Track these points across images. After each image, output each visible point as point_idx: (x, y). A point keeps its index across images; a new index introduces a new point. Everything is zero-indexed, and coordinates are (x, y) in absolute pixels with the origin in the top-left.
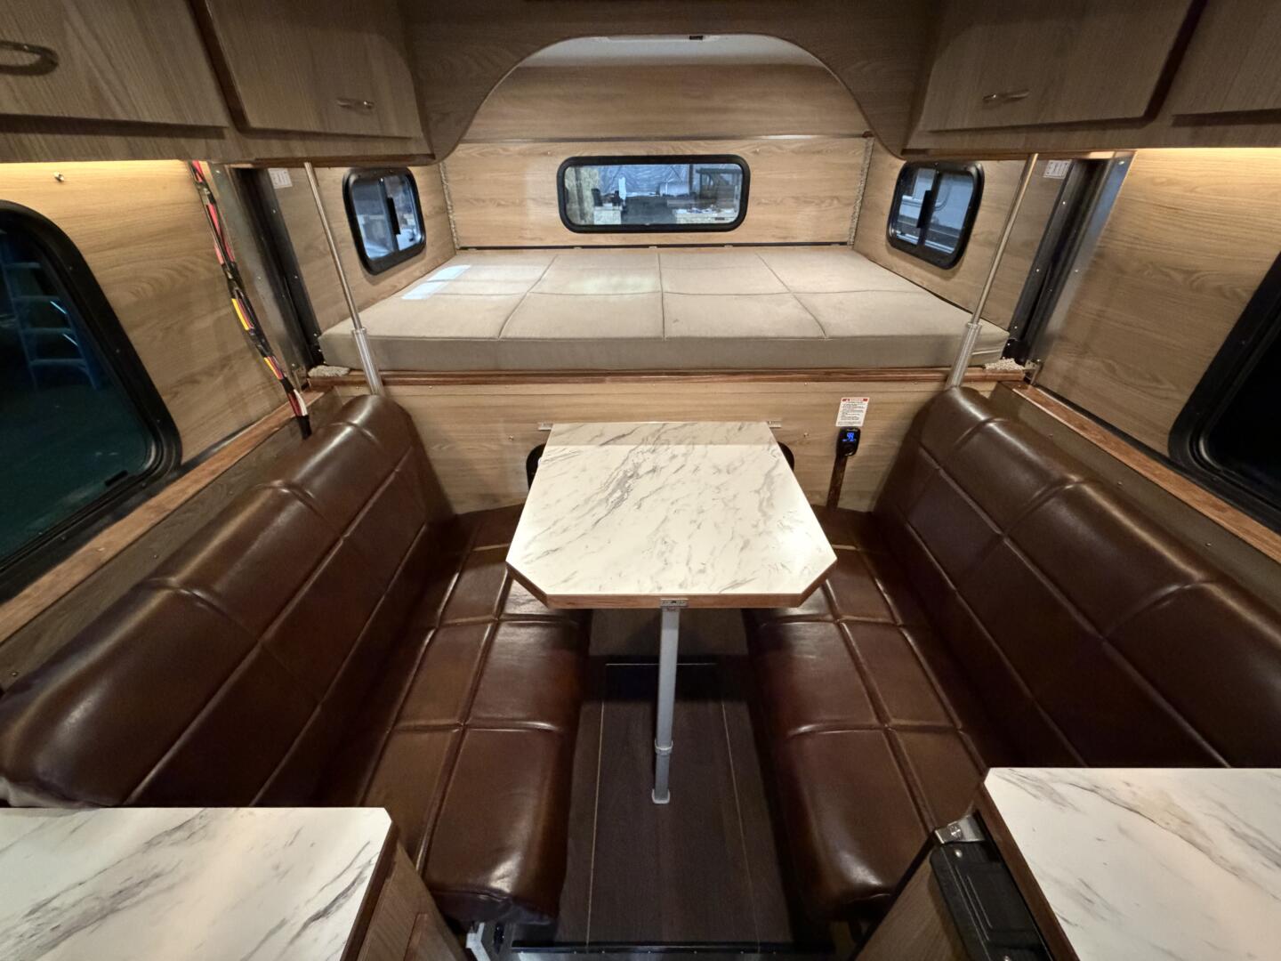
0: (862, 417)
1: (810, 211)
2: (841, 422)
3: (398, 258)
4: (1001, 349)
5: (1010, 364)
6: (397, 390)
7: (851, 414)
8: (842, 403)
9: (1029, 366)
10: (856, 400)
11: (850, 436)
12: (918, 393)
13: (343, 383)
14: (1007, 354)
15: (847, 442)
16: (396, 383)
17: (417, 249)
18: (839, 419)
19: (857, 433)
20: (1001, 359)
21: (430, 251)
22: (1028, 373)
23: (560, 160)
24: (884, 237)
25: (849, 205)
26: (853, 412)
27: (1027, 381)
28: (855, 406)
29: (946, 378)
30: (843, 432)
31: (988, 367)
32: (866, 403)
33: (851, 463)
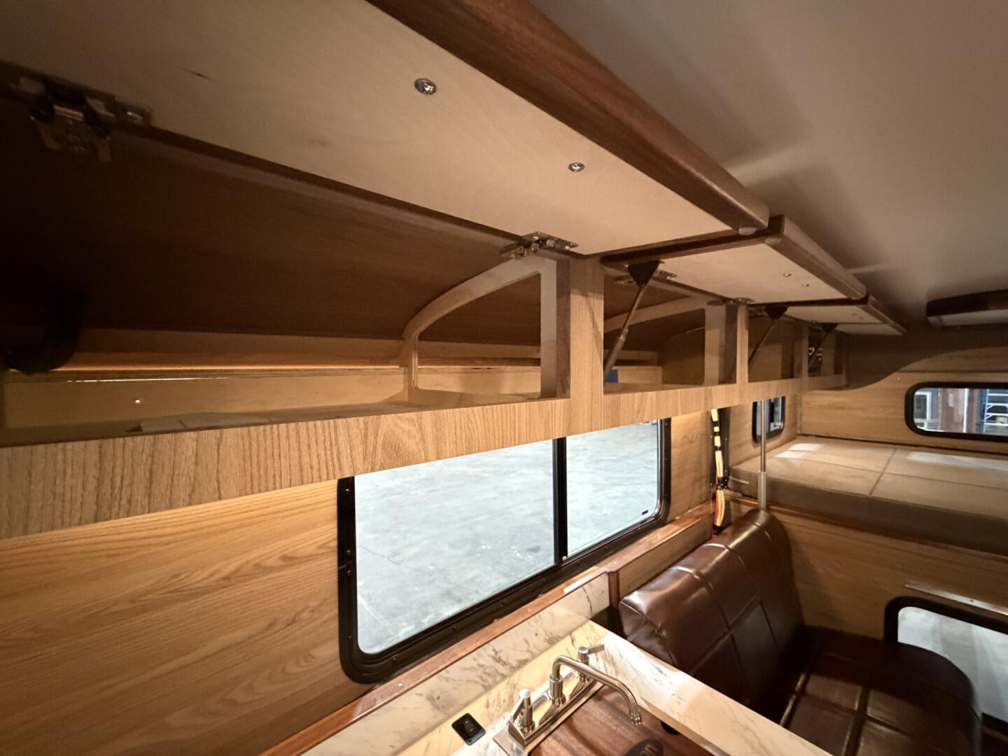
3: (772, 435)
17: (779, 432)
21: (785, 434)
23: (916, 383)
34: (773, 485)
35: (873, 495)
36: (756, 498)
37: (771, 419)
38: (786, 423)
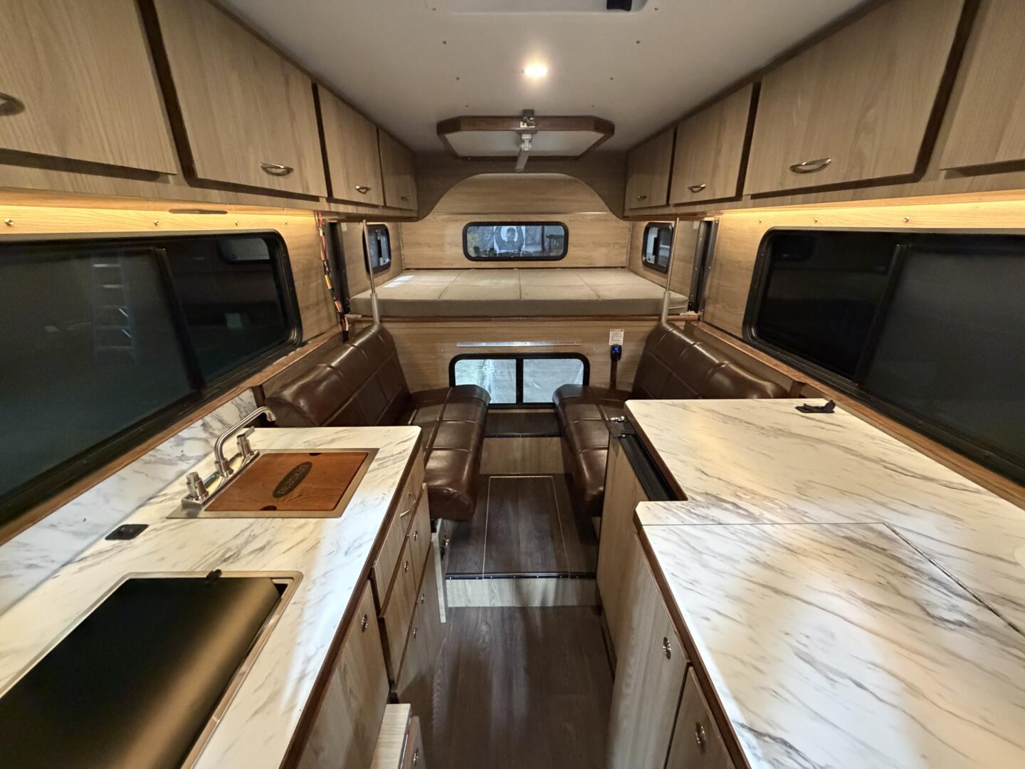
0: (622, 339)
1: (603, 250)
2: (611, 343)
3: (380, 269)
4: (686, 306)
5: (692, 313)
6: (387, 326)
7: (615, 338)
8: (611, 333)
9: (700, 313)
10: (617, 331)
11: (616, 349)
12: (647, 327)
13: (359, 321)
14: (690, 308)
15: (616, 353)
16: (386, 322)
17: (388, 266)
18: (610, 341)
19: (620, 347)
20: (688, 311)
21: (392, 268)
22: (699, 317)
23: (465, 224)
24: (641, 263)
25: (625, 247)
26: (617, 337)
27: (699, 320)
28: (617, 334)
29: (660, 320)
30: (613, 347)
31: (681, 314)
32: (623, 332)
33: (620, 365)
34: (383, 304)
35: (442, 299)
36: (372, 317)
37: (380, 255)
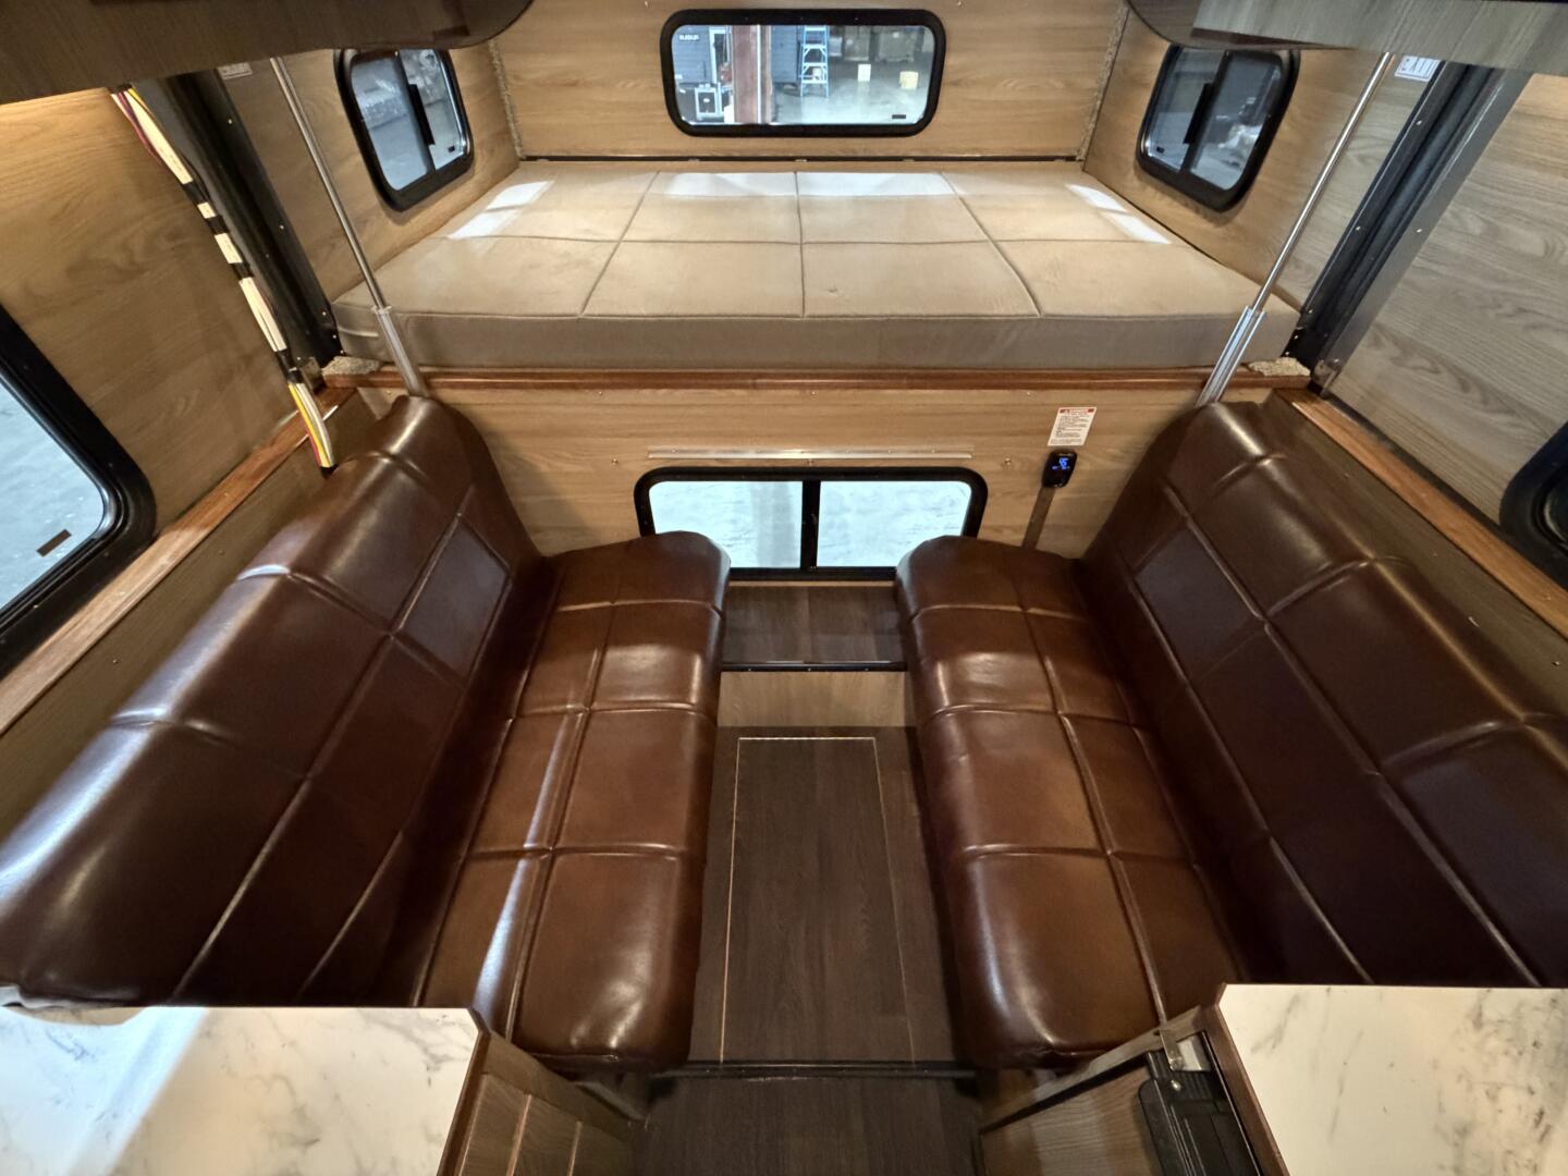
35: (586, 311)
37: (427, 137)
38: (475, 139)
